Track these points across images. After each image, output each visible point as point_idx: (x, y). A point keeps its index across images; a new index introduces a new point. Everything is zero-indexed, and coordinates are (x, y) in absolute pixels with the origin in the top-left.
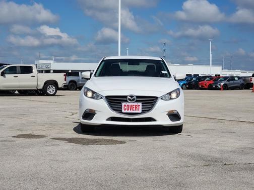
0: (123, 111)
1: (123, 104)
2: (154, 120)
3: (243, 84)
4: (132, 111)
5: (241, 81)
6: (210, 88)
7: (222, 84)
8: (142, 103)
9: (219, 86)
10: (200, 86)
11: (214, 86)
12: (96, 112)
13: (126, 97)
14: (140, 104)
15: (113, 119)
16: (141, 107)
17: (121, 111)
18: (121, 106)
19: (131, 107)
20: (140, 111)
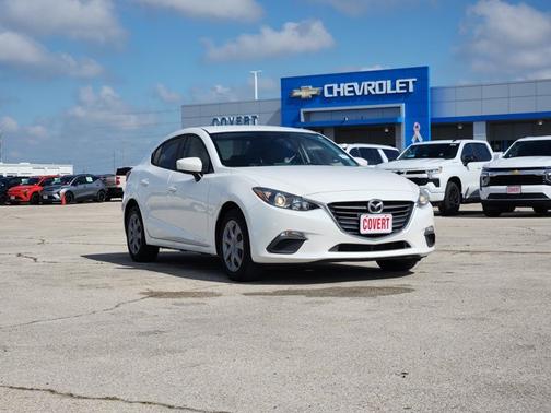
0: (362, 231)
1: (363, 217)
2: (408, 246)
3: (102, 190)
4: (376, 231)
5: (99, 185)
6: (36, 200)
7: (63, 191)
8: (393, 215)
9: (56, 196)
10: (13, 198)
11: (45, 197)
12: (307, 236)
13: (365, 203)
14: (390, 216)
15: (342, 247)
16: (391, 222)
17: (359, 230)
18: (359, 221)
19: (375, 224)
20: (390, 230)
